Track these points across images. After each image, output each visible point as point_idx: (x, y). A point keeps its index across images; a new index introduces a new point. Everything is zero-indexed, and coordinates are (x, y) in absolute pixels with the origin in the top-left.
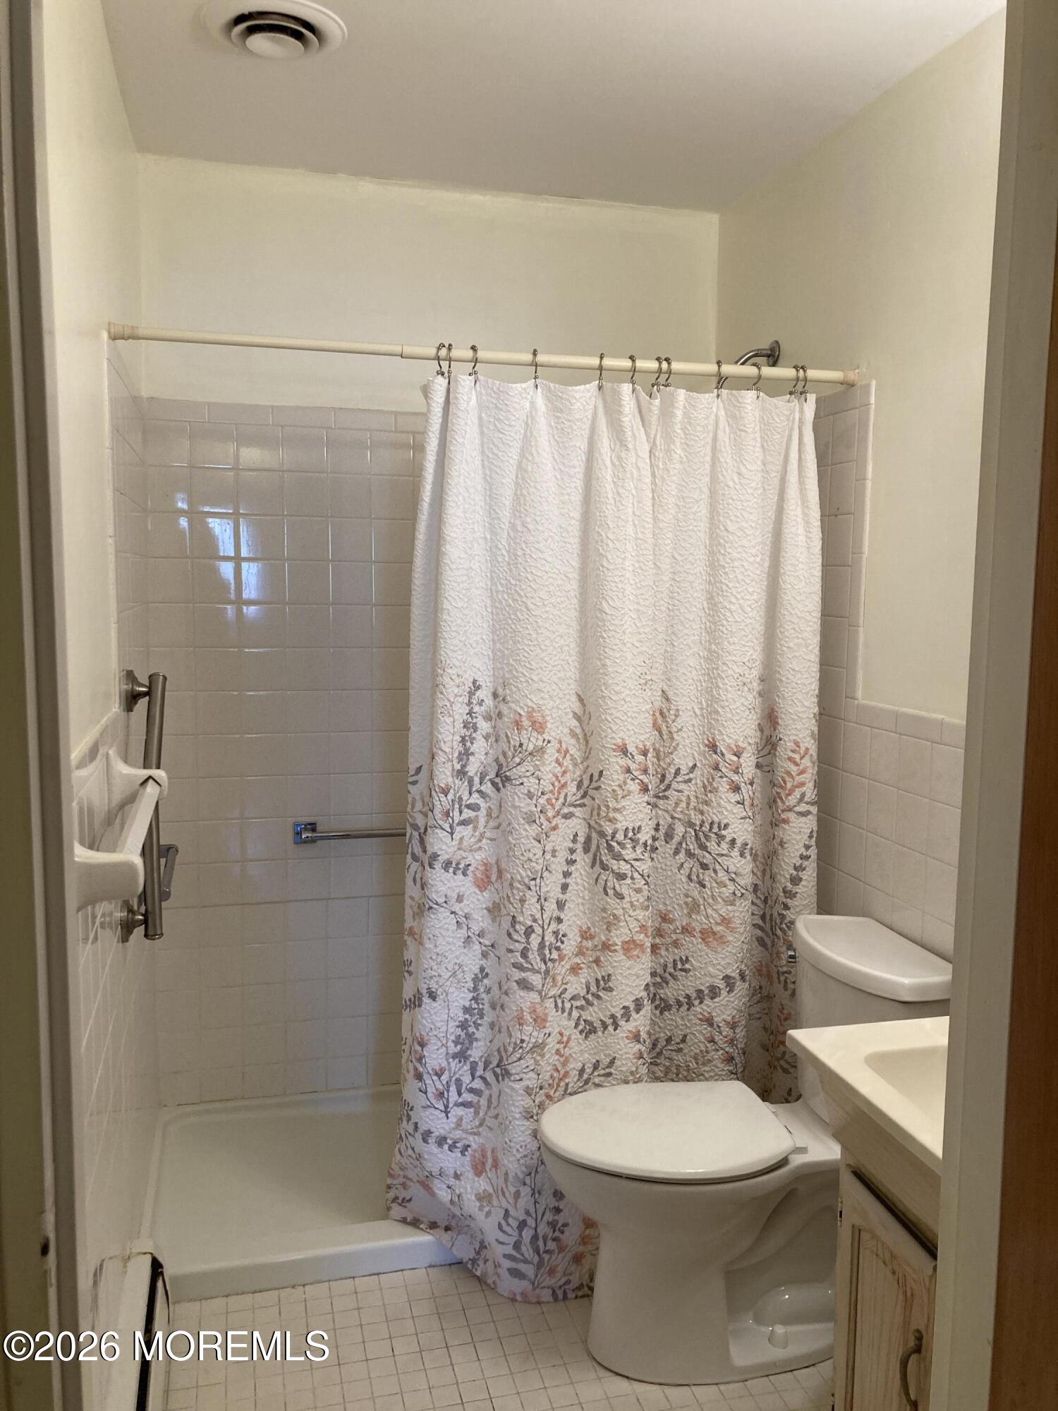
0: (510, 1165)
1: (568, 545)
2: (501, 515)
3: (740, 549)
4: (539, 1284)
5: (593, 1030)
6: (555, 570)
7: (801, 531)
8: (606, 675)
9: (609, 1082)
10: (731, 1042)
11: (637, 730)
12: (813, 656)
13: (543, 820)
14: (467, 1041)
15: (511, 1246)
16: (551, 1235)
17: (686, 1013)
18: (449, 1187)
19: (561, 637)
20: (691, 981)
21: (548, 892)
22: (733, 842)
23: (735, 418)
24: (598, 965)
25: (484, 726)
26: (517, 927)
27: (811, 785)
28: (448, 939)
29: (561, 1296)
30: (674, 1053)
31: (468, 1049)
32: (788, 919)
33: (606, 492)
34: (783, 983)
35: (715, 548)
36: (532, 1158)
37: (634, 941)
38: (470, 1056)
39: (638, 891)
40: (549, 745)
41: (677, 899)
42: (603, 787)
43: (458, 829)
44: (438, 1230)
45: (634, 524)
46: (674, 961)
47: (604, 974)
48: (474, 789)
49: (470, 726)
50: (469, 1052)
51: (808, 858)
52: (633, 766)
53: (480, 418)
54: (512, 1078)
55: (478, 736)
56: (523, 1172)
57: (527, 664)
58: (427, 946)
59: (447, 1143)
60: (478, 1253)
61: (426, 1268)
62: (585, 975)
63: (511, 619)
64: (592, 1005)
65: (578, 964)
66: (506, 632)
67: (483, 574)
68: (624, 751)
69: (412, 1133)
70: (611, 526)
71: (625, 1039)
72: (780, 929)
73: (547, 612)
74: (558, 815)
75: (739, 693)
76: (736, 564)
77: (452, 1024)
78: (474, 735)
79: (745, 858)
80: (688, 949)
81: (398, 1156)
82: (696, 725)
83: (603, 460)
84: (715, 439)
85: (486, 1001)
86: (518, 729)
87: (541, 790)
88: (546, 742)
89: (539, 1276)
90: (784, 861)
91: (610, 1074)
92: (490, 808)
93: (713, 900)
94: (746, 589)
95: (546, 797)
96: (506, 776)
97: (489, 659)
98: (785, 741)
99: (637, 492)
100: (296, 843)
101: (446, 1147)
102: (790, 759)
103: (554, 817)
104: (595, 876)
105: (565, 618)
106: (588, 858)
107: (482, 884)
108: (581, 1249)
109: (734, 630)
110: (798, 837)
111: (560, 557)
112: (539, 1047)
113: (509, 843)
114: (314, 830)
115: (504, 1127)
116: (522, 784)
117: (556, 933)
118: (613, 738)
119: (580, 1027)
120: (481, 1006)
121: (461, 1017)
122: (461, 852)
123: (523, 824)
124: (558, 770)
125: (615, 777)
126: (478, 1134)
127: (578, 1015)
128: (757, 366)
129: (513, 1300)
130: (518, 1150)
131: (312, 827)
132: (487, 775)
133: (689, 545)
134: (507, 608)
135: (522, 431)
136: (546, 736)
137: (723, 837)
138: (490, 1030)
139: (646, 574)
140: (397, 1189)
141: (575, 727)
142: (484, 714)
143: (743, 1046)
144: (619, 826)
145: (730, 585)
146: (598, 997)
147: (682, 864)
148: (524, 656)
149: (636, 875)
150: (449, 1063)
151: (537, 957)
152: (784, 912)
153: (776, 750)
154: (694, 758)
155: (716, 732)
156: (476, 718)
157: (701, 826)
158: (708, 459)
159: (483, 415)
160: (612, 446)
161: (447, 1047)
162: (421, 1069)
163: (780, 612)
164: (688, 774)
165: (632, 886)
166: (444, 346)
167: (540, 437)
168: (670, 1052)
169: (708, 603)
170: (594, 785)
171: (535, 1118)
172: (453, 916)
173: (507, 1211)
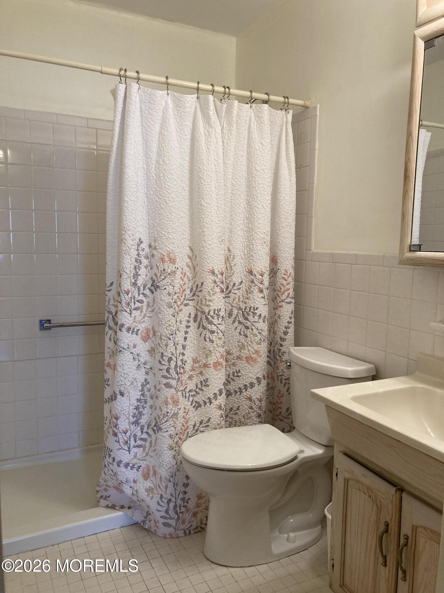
0: (163, 473)
1: (184, 173)
2: (152, 156)
3: (262, 179)
4: (177, 529)
5: (200, 406)
6: (178, 185)
7: (287, 173)
8: (204, 236)
9: (207, 430)
10: (260, 408)
11: (219, 263)
12: (293, 231)
13: (176, 306)
14: (139, 416)
15: (164, 512)
16: (182, 504)
17: (239, 396)
18: (131, 487)
19: (182, 218)
20: (241, 381)
21: (178, 340)
22: (260, 315)
23: (259, 117)
24: (201, 375)
25: (145, 262)
26: (164, 358)
27: (292, 290)
28: (129, 366)
29: (188, 533)
30: (234, 415)
31: (139, 419)
32: (282, 351)
33: (202, 148)
34: (280, 380)
35: (250, 179)
36: (173, 469)
37: (218, 362)
38: (141, 423)
39: (220, 339)
40: (178, 270)
41: (234, 344)
42: (204, 290)
43: (134, 312)
44: (125, 509)
45: (215, 165)
46: (233, 372)
47: (204, 378)
48: (141, 293)
49: (137, 261)
50: (140, 421)
51: (291, 323)
52: (217, 280)
53: (141, 107)
54: (163, 431)
55: (142, 266)
56: (169, 476)
57: (167, 230)
58: (119, 370)
59: (129, 466)
60: (146, 518)
61: (120, 528)
62: (195, 380)
63: (158, 208)
64: (199, 394)
65: (192, 375)
66: (155, 214)
67: (143, 186)
68: (213, 272)
69: (111, 462)
70: (205, 163)
71: (215, 409)
72: (278, 356)
73: (175, 205)
74: (182, 304)
75: (262, 247)
76: (261, 186)
77: (131, 408)
78: (140, 266)
79: (265, 323)
80: (240, 366)
81: (103, 475)
82: (242, 262)
83: (200, 132)
84: (250, 127)
85: (148, 395)
86: (162, 262)
87: (174, 292)
88: (176, 269)
89: (178, 525)
90: (280, 325)
91: (208, 426)
92: (148, 301)
93: (251, 343)
94: (265, 198)
95: (177, 295)
96: (157, 286)
97: (147, 228)
98: (281, 270)
99: (216, 149)
100: (41, 330)
101: (129, 468)
102: (283, 278)
103: (181, 305)
104: (200, 333)
105: (184, 209)
106: (196, 325)
107: (145, 339)
108: (197, 509)
109: (260, 217)
110: (287, 314)
111: (180, 179)
112: (175, 415)
113: (159, 318)
114: (50, 323)
115: (159, 454)
116: (165, 289)
117: (182, 360)
118: (208, 266)
119: (193, 405)
120: (145, 398)
121: (136, 403)
122: (135, 323)
123: (166, 308)
124: (182, 282)
125: (209, 285)
126: (145, 460)
127: (192, 399)
128: (268, 95)
129: (165, 538)
130: (166, 465)
131: (49, 321)
132: (146, 285)
133: (239, 177)
134: (155, 203)
135: (161, 116)
136: (176, 265)
137: (255, 314)
138: (151, 409)
139: (221, 188)
140: (102, 492)
141: (189, 262)
142: (145, 255)
143: (264, 409)
144: (211, 308)
145: (258, 196)
146: (202, 390)
147: (236, 328)
148: (165, 226)
149: (219, 331)
150: (130, 427)
151: (174, 372)
152: (280, 348)
153: (276, 274)
154: (241, 278)
155: (252, 265)
156: (141, 257)
157: (245, 309)
158: (246, 137)
159: (143, 106)
160: (204, 126)
161: (129, 419)
162: (116, 431)
163: (278, 210)
164: (239, 285)
165: (217, 336)
166: (122, 70)
167: (170, 119)
168: (232, 415)
169: (247, 205)
170: (199, 289)
171: (174, 449)
172: (131, 354)
173: (161, 495)
